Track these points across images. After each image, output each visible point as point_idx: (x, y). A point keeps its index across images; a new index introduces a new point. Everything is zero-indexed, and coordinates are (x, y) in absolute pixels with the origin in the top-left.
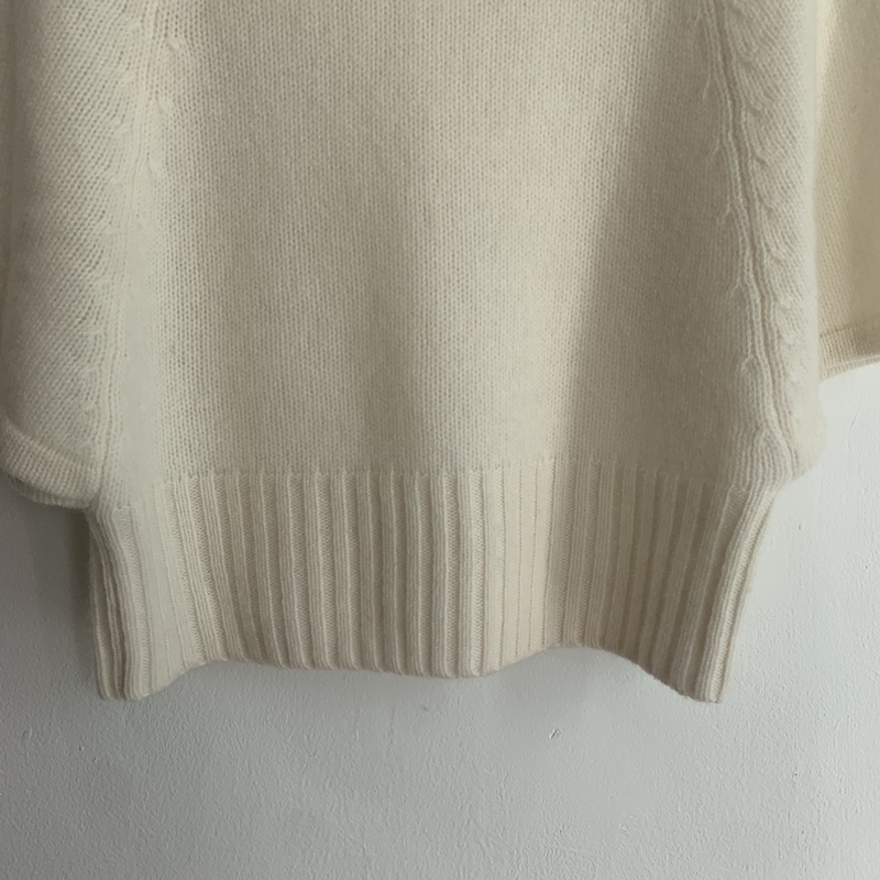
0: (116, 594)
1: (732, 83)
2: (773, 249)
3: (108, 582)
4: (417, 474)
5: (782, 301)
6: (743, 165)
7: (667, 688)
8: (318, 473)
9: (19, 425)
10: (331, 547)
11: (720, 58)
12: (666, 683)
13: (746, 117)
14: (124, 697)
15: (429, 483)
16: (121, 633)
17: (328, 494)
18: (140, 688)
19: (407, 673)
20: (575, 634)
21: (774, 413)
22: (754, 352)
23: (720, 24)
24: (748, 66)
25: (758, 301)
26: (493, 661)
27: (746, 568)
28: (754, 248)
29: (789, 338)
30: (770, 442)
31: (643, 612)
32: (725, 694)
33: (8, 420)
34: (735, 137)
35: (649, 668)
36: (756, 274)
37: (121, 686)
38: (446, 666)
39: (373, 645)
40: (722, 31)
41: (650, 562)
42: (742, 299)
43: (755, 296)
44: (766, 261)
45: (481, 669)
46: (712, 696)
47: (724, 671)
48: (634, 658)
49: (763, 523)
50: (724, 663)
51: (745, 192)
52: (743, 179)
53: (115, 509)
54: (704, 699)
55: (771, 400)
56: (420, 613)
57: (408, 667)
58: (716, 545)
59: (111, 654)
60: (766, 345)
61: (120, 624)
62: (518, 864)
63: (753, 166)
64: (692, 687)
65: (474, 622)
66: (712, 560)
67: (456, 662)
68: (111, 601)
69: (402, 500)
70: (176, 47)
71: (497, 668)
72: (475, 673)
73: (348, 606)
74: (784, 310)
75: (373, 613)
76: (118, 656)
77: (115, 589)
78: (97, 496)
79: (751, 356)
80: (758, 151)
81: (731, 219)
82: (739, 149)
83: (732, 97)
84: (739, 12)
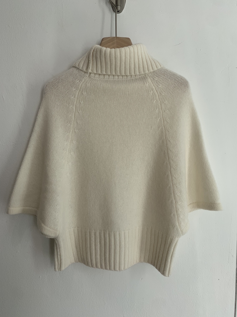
0: (60, 252)
1: (170, 163)
2: (177, 194)
3: (58, 250)
4: (112, 232)
5: (179, 203)
6: (172, 178)
7: (159, 272)
8: (93, 231)
9: (45, 225)
10: (95, 245)
11: (168, 158)
12: (159, 271)
13: (172, 169)
14: (60, 270)
15: (115, 234)
16: (61, 259)
17: (95, 235)
18: (63, 268)
19: (110, 270)
20: (143, 260)
21: (178, 224)
22: (174, 212)
23: (168, 152)
24: (172, 160)
25: (175, 203)
26: (126, 267)
27: (173, 252)
28: (174, 193)
29: (180, 210)
30: (177, 229)
31: (156, 257)
32: (170, 275)
33: (42, 224)
34: (170, 172)
35: (156, 268)
36: (174, 198)
37: (60, 269)
38: (117, 269)
39: (103, 265)
40: (168, 153)
41: (157, 248)
42: (172, 202)
43: (174, 202)
44: (176, 196)
45: (124, 269)
46: (167, 275)
47: (169, 271)
48: (154, 265)
49: (176, 244)
50: (169, 269)
51: (172, 183)
52: (172, 180)
53: (61, 238)
54: (165, 276)
55: (177, 221)
56: (113, 259)
57: (110, 269)
58: (168, 247)
59: (58, 263)
60: (176, 211)
61: (60, 258)
62: (135, 305)
63: (174, 178)
64: (163, 273)
65: (123, 260)
66: (167, 250)
67: (119, 268)
68: (59, 253)
69: (109, 237)
70: (72, 154)
71: (127, 268)
72: (123, 270)
73: (98, 257)
74: (180, 205)
75: (103, 258)
76: (59, 263)
77: (60, 251)
78: (58, 236)
79: (173, 213)
80: (174, 176)
81: (170, 187)
82: (171, 175)
83: (170, 165)
84: (171, 150)
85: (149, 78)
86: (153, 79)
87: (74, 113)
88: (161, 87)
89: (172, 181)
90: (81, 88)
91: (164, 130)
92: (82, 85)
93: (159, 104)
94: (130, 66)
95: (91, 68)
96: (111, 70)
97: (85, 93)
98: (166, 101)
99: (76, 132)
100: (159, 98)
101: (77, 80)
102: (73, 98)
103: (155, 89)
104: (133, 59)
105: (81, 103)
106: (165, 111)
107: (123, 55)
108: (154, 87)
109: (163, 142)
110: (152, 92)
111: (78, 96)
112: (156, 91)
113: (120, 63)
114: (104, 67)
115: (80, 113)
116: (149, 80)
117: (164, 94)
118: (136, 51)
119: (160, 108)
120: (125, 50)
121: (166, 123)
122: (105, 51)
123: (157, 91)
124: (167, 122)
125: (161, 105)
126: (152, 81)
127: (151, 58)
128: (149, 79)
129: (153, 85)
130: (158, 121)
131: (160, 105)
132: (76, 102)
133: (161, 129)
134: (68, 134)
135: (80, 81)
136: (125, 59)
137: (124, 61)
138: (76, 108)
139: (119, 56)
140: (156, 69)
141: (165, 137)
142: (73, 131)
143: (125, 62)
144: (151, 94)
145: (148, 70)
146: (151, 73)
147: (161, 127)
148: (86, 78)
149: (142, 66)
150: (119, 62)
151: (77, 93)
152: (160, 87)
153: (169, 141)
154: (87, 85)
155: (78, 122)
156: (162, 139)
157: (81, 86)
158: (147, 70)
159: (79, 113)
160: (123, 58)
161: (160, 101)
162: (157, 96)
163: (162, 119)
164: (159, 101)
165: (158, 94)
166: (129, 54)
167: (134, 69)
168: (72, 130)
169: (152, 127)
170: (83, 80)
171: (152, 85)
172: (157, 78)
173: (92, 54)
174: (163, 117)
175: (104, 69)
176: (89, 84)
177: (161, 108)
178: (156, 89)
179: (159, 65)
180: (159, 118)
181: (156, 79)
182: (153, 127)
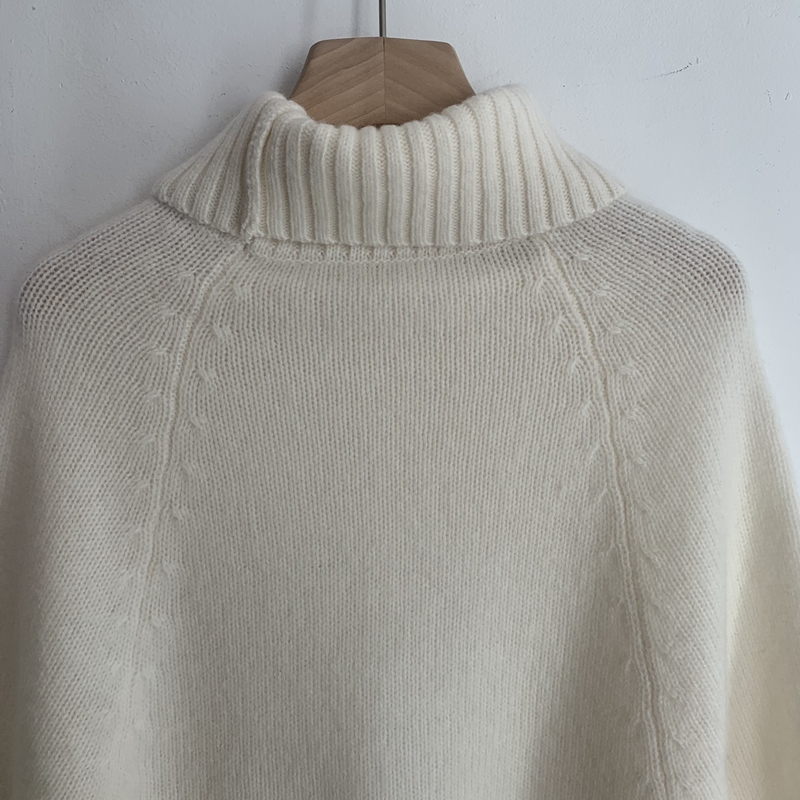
1: (651, 669)
6: (661, 744)
11: (640, 640)
13: (663, 701)
23: (641, 615)
24: (665, 656)
34: (653, 715)
40: (642, 620)
52: (660, 756)
63: (669, 746)
80: (674, 733)
81: (650, 790)
82: (657, 727)
83: (650, 680)
84: (656, 608)
85: (547, 250)
86: (568, 258)
87: (169, 427)
88: (604, 294)
89: (663, 757)
90: (202, 308)
91: (622, 505)
92: (210, 290)
93: (598, 378)
94: (459, 210)
95: (258, 220)
96: (361, 229)
97: (223, 333)
98: (631, 363)
99: (180, 517)
100: (596, 350)
101: (181, 267)
102: (163, 352)
103: (574, 307)
104: (475, 175)
105: (207, 379)
106: (627, 412)
107: (426, 159)
108: (570, 298)
109: (616, 559)
110: (561, 318)
111: (188, 346)
112: (579, 316)
113: (412, 200)
114: (329, 215)
115: (197, 424)
116: (550, 263)
117: (619, 331)
118: (490, 136)
119: (601, 394)
120: (434, 136)
121: (630, 467)
122: (335, 149)
123: (584, 315)
124: (636, 465)
125: (605, 382)
126: (562, 269)
127: (564, 158)
128: (548, 255)
129: (566, 289)
130: (591, 456)
131: (600, 383)
132: (176, 373)
133: (604, 498)
134: (139, 530)
135: (200, 275)
136: (437, 180)
137: (430, 190)
138: (177, 403)
139: (404, 168)
140: (586, 210)
141: (624, 540)
142: (161, 513)
143: (436, 194)
144: (558, 330)
145: (550, 216)
146: (561, 230)
147: (605, 490)
148: (229, 259)
149: (520, 205)
150: (405, 197)
151: (186, 331)
152: (603, 298)
153: (648, 559)
154: (234, 295)
155: (190, 471)
156: (613, 545)
157: (206, 297)
158: (545, 220)
159: (193, 426)
160: (428, 175)
161: (600, 361)
162: (588, 338)
163: (612, 448)
164: (596, 363)
165: (590, 329)
166: (453, 154)
167: (482, 217)
168: (159, 508)
169: (560, 488)
170: (217, 269)
171: (564, 284)
172: (588, 249)
173: (263, 155)
174: (612, 441)
175: (329, 225)
176: (247, 289)
177: (606, 395)
178: (580, 305)
179: (604, 192)
180: (598, 446)
181: (586, 259)
182: (565, 488)
